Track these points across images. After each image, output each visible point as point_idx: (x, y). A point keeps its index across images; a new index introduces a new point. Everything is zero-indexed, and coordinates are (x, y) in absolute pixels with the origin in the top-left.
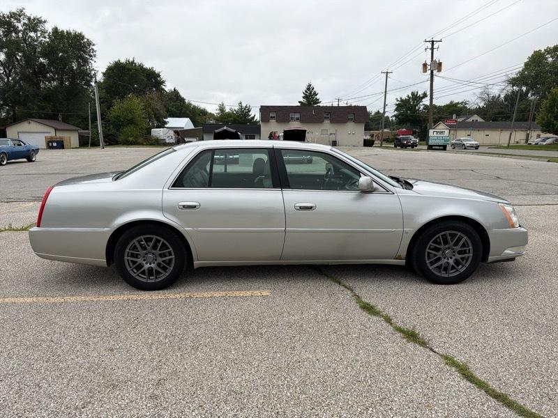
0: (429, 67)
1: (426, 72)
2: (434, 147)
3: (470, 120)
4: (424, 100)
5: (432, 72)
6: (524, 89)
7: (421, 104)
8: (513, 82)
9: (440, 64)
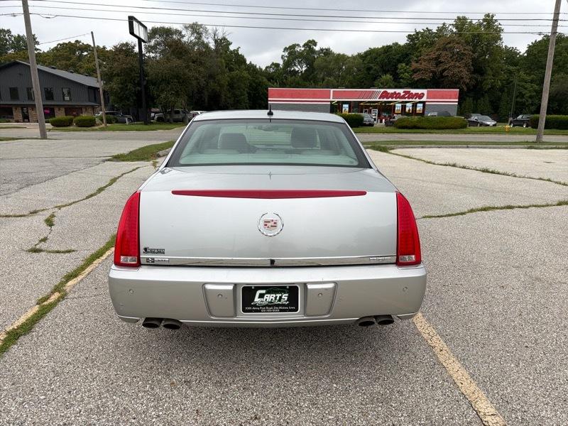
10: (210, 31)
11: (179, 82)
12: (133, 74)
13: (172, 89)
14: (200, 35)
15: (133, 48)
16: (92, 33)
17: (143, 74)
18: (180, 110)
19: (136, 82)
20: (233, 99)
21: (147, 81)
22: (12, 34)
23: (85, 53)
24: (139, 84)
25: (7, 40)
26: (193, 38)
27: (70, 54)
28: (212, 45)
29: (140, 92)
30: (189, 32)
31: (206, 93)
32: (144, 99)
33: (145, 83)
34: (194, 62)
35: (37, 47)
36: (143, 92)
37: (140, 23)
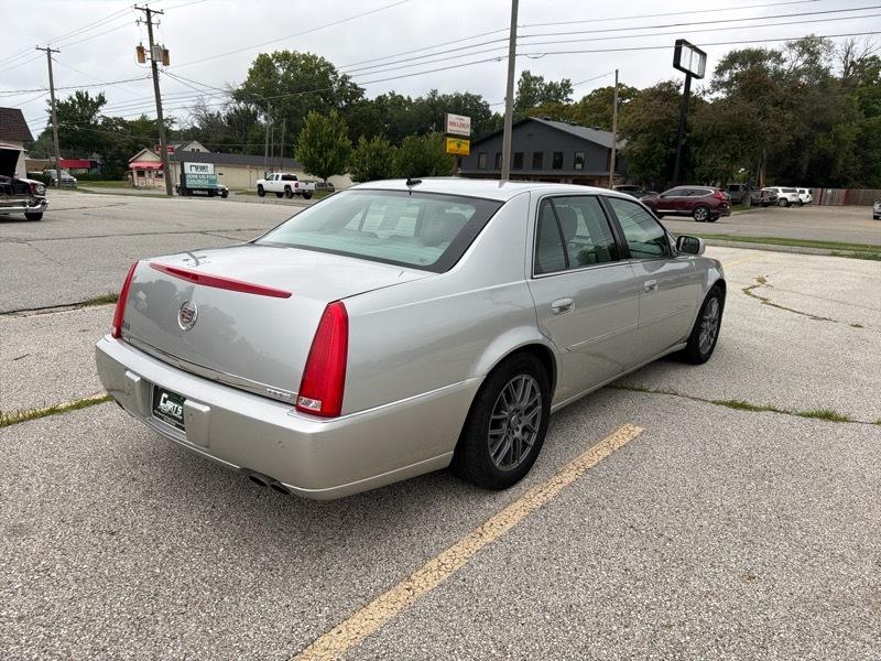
0: (148, 55)
1: (144, 61)
2: (194, 192)
3: (188, 149)
4: (100, 108)
5: (154, 65)
6: (253, 107)
7: (98, 115)
8: (238, 96)
9: (166, 53)
10: (837, 47)
11: (741, 139)
12: (669, 128)
13: (726, 150)
14: (815, 55)
15: (679, 88)
16: (617, 71)
17: (685, 127)
18: (741, 184)
19: (671, 140)
20: (859, 166)
21: (689, 139)
22: (545, 82)
23: (627, 101)
24: (675, 144)
25: (536, 90)
26: (800, 63)
27: (605, 103)
28: (837, 71)
29: (673, 156)
30: (794, 53)
31: (806, 156)
32: (677, 168)
33: (684, 142)
34: (776, 104)
35: (569, 96)
36: (679, 156)
37: (694, 48)
